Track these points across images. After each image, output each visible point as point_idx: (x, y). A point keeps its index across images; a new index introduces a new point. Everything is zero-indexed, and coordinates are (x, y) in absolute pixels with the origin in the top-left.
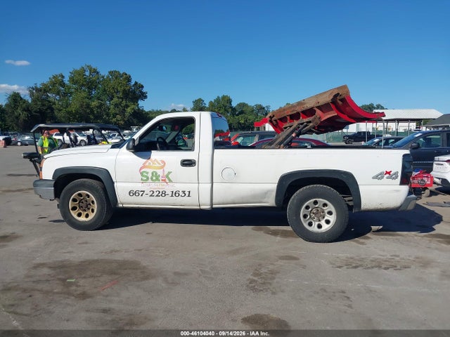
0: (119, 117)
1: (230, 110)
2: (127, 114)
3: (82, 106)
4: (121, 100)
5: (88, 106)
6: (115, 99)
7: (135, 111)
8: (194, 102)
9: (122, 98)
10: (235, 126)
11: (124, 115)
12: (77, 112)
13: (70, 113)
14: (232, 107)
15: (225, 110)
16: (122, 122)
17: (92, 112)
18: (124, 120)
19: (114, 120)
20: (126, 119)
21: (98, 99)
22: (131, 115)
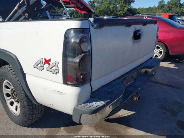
0: (121, 12)
1: (179, 5)
2: (125, 10)
3: (105, 7)
4: (123, 4)
5: (108, 7)
6: (121, 4)
7: (128, 9)
8: (159, 2)
9: (123, 3)
10: (180, 13)
11: (124, 11)
12: (103, 10)
13: (100, 11)
14: (180, 4)
15: (176, 5)
16: (122, 14)
17: (110, 10)
18: (123, 13)
19: (119, 13)
20: (124, 13)
21: (114, 4)
22: (126, 11)
